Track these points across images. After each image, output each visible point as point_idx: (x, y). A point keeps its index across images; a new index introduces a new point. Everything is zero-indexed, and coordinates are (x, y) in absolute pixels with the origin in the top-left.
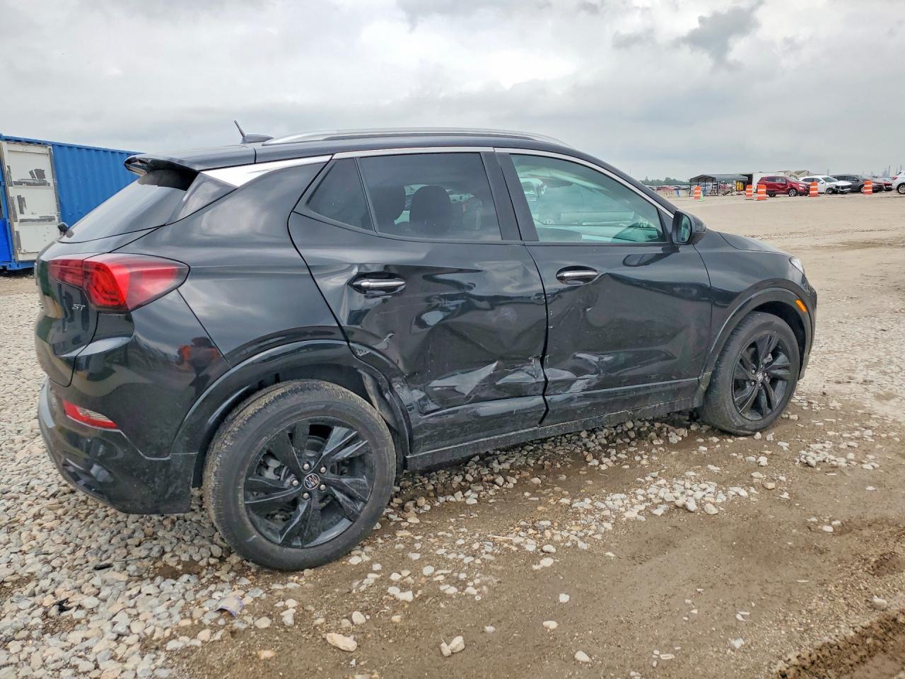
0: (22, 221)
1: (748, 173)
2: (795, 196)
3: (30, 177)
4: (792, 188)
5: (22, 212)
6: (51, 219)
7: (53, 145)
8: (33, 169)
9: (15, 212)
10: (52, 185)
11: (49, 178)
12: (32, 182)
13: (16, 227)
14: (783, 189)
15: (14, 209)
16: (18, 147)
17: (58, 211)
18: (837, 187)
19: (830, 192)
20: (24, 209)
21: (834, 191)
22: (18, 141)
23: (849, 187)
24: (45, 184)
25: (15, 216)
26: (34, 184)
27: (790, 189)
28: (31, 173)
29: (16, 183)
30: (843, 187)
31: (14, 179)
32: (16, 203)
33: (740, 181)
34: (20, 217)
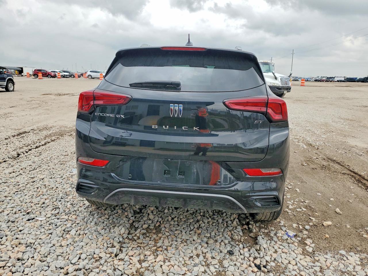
1: (21, 67)
2: (51, 78)
4: (49, 74)
14: (45, 75)
18: (65, 75)
19: (62, 77)
21: (64, 77)
23: (69, 75)
27: (48, 75)
30: (67, 75)
33: (17, 70)
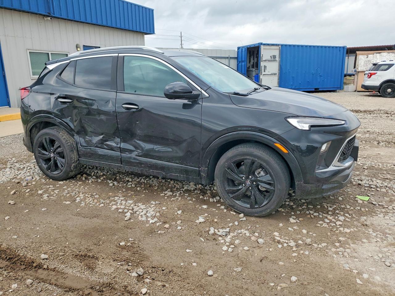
0: (264, 75)
3: (270, 59)
5: (264, 71)
6: (275, 74)
7: (282, 45)
8: (272, 55)
9: (262, 71)
10: (278, 61)
11: (277, 59)
12: (270, 60)
13: (261, 77)
15: (262, 70)
16: (268, 47)
17: (279, 71)
20: (266, 70)
22: (268, 45)
24: (275, 61)
25: (262, 73)
26: (271, 61)
28: (271, 57)
29: (264, 61)
31: (264, 59)
32: (263, 68)
34: (263, 73)
